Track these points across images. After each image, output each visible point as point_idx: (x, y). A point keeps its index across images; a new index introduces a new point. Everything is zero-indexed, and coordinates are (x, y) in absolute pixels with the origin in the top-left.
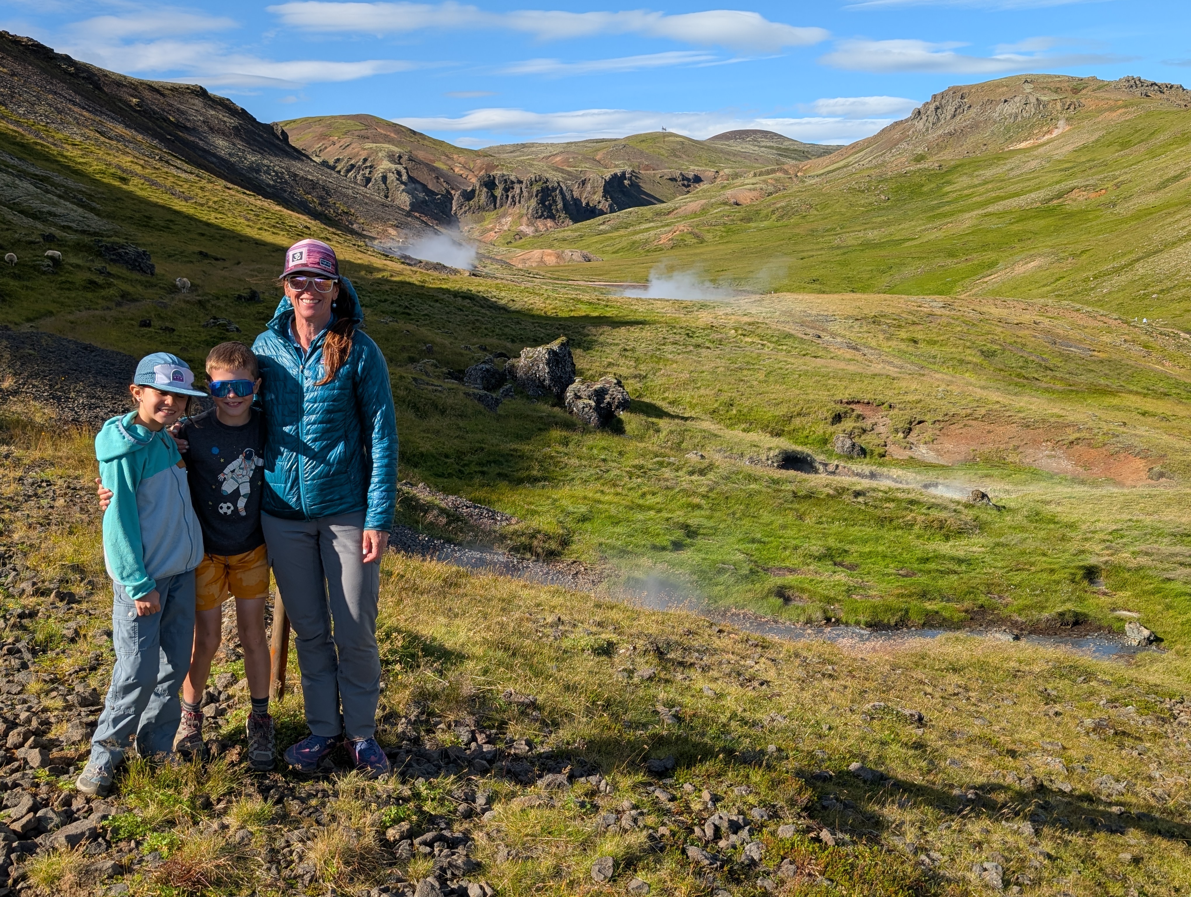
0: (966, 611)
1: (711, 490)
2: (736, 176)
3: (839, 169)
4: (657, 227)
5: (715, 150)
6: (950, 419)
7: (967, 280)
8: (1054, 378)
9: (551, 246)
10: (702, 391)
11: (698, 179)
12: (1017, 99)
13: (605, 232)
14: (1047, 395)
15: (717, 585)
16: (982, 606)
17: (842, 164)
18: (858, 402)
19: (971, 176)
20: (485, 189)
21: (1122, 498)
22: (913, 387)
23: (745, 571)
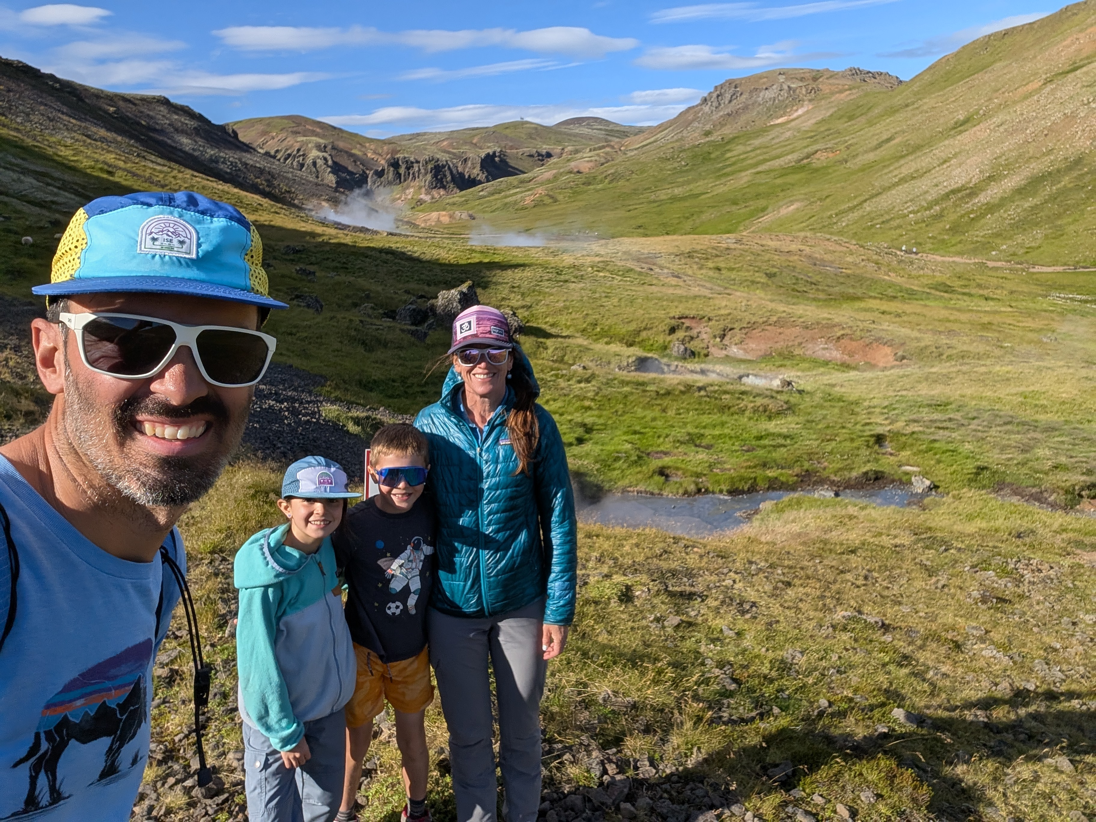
0: (797, 475)
1: (597, 394)
2: (577, 152)
3: (650, 143)
4: (522, 192)
5: (561, 133)
6: (752, 326)
7: (747, 221)
8: (818, 290)
9: (444, 210)
10: (573, 316)
11: (549, 155)
12: (774, 87)
13: (484, 197)
14: (814, 303)
15: (614, 469)
16: (807, 471)
17: (652, 139)
18: (686, 317)
19: (744, 145)
20: (392, 169)
21: (886, 379)
22: (724, 304)
23: (634, 458)
